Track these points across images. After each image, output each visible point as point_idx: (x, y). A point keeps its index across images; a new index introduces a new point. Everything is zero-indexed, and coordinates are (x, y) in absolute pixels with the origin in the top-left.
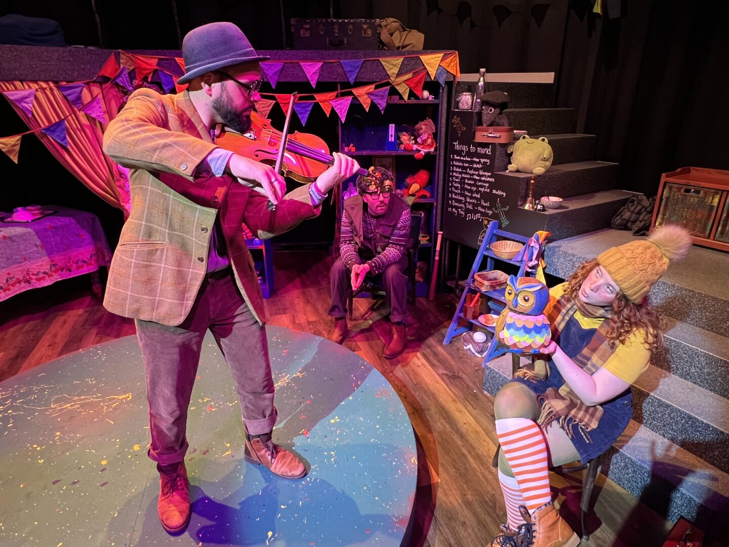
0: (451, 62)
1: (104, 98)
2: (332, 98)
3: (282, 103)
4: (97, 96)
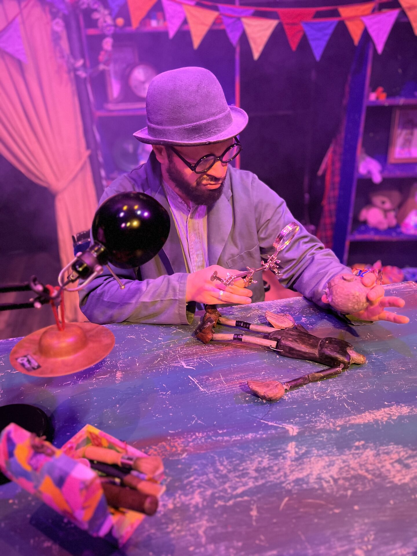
1: (23, 23)
2: (366, 13)
3: (287, 24)
4: (14, 19)
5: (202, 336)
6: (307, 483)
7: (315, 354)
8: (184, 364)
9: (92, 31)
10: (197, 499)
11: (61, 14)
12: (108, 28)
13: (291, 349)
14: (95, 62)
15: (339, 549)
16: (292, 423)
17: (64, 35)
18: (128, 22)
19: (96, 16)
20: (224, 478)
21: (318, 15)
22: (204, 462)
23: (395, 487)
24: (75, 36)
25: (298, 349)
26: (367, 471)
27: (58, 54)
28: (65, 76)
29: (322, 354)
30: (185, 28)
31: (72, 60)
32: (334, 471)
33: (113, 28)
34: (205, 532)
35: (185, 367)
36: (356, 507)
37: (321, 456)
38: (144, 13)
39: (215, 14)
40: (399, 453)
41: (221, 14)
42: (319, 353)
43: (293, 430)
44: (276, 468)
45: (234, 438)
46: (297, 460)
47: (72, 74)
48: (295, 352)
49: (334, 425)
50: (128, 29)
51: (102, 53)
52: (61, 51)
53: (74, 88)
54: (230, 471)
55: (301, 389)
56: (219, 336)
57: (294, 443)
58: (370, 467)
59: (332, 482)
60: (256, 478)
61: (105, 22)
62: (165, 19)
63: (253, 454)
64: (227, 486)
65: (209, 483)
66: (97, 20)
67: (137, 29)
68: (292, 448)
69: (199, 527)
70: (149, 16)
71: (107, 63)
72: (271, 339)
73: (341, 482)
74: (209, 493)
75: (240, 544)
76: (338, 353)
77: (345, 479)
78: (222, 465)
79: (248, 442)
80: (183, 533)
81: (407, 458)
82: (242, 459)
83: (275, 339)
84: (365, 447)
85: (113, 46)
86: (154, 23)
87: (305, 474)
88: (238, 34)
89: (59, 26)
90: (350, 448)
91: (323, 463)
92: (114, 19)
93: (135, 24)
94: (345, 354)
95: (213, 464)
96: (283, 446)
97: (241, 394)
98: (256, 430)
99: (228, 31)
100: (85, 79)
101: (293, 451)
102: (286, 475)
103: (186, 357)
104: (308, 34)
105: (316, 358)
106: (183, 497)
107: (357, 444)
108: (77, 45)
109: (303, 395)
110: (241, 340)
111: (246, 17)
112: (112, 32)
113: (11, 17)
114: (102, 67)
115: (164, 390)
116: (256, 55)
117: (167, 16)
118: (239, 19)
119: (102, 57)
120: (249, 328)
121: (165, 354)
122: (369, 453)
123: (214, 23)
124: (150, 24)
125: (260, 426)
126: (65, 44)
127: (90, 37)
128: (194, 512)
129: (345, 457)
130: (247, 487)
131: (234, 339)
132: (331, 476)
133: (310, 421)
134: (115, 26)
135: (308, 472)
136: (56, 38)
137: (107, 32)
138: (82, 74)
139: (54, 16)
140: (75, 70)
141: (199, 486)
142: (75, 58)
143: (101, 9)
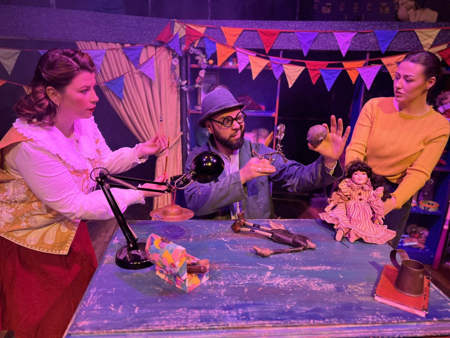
1: (156, 59)
2: (360, 66)
3: (311, 69)
4: (152, 57)
5: (235, 228)
6: (272, 285)
7: (290, 241)
8: (223, 239)
9: (194, 66)
10: (222, 283)
11: (178, 56)
12: (204, 65)
13: (279, 238)
14: (193, 82)
15: (279, 305)
16: (271, 266)
17: (178, 67)
18: (216, 62)
19: (198, 58)
20: (236, 279)
21: (329, 66)
22: (227, 273)
23: (312, 291)
24: (184, 68)
25: (282, 238)
26: (301, 285)
27: (173, 77)
28: (175, 89)
29: (293, 241)
30: (249, 68)
31: (180, 81)
32: (286, 283)
33: (206, 65)
34: (223, 293)
35: (224, 240)
36: (292, 294)
37: (281, 278)
38: (226, 58)
39: (268, 61)
40: (319, 281)
41: (270, 62)
42: (292, 241)
43: (271, 268)
44: (259, 279)
45: (243, 267)
46: (269, 277)
47: (179, 88)
48: (280, 239)
49: (291, 268)
50: (215, 66)
51: (198, 78)
52: (175, 76)
53: (179, 96)
54: (238, 277)
55: (280, 254)
56: (244, 229)
57: (270, 272)
58: (303, 284)
59: (284, 286)
60: (250, 281)
61: (202, 61)
62: (237, 62)
63: (250, 273)
64: (236, 281)
65: (228, 280)
66: (198, 60)
67: (220, 66)
68: (269, 274)
69: (222, 291)
70: (228, 60)
71: (200, 84)
72: (269, 233)
73: (287, 286)
74: (227, 282)
75: (238, 298)
76: (301, 241)
77: (290, 286)
78: (235, 274)
79: (249, 269)
80: (214, 292)
81: (322, 283)
82: (245, 274)
83: (272, 233)
84: (303, 277)
85: (205, 74)
86: (231, 64)
87: (272, 282)
88: (280, 73)
89: (176, 62)
90: (296, 277)
91: (282, 280)
92: (208, 61)
93: (219, 64)
94: (305, 242)
95: (231, 274)
96: (265, 272)
97: (250, 253)
98: (254, 266)
99: (274, 71)
100: (186, 91)
101: (269, 275)
102: (263, 281)
103: (225, 237)
104: (323, 76)
105: (291, 243)
106: (216, 282)
107: (300, 276)
108: (184, 73)
109: (280, 257)
110: (254, 231)
111: (285, 64)
112: (206, 67)
113: (150, 56)
114: (197, 86)
115: (212, 247)
116: (290, 86)
117: (239, 61)
118: (281, 65)
119: (198, 80)
120: (259, 228)
121: (215, 234)
122: (305, 279)
123: (266, 66)
124: (228, 65)
125: (256, 265)
126: (177, 71)
127: (192, 69)
128: (220, 287)
129: (292, 279)
130: (245, 283)
131: (251, 231)
132: (284, 284)
133: (280, 266)
134: (208, 64)
135: (274, 281)
136: (173, 68)
137: (202, 67)
138: (185, 89)
139: (174, 56)
140: (181, 86)
141: (223, 280)
142: (182, 80)
143: (201, 55)
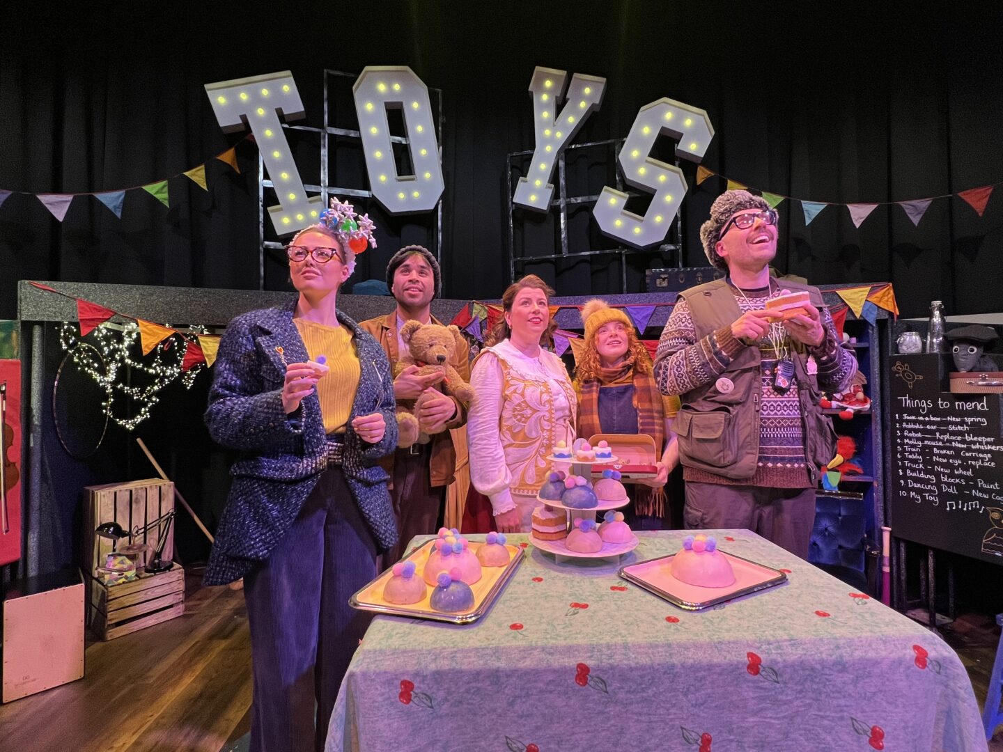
0: (884, 295)
